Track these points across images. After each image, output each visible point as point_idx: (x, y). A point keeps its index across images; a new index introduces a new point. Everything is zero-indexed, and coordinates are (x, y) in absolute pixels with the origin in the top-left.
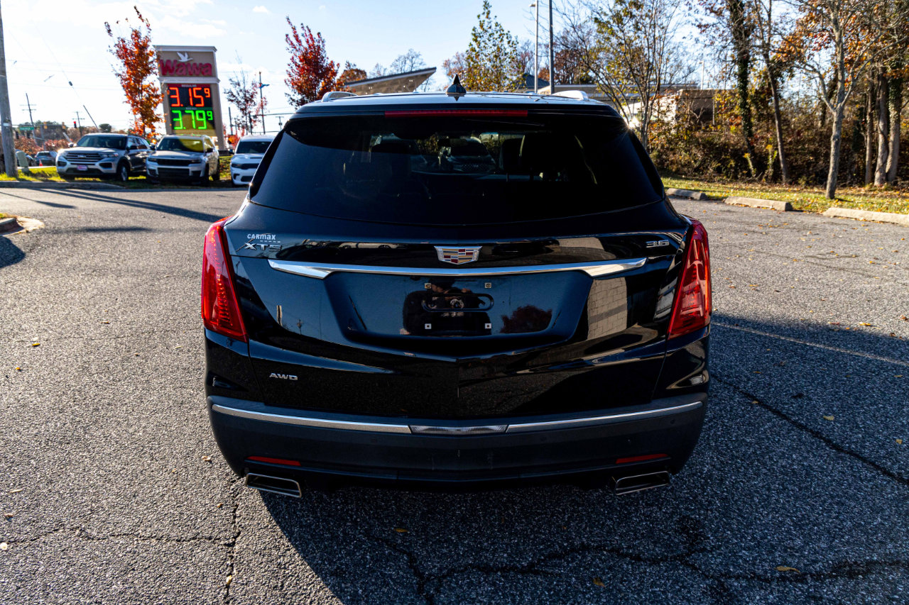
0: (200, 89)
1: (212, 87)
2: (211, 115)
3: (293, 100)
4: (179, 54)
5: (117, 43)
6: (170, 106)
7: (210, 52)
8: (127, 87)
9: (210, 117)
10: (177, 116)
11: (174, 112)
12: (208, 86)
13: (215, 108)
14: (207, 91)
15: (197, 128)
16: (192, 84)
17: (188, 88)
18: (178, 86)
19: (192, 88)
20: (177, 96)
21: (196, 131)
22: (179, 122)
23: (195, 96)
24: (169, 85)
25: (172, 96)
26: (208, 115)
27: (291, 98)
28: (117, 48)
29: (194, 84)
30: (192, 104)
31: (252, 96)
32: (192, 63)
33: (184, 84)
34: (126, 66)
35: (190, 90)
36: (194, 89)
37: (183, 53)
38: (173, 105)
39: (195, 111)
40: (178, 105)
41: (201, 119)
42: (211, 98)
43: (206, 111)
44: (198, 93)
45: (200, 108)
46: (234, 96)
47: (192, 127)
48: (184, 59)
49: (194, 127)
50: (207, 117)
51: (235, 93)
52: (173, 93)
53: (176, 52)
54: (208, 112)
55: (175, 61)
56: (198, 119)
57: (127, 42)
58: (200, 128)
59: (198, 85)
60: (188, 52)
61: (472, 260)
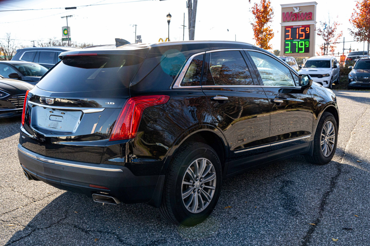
0: (304, 28)
1: (311, 27)
2: (308, 44)
3: (353, 33)
4: (294, 8)
5: (253, 6)
6: (285, 39)
7: (313, 6)
8: (255, 30)
9: (307, 45)
10: (288, 45)
11: (286, 43)
12: (309, 26)
13: (311, 39)
14: (308, 29)
15: (298, 52)
16: (299, 26)
17: (297, 28)
18: (291, 27)
19: (299, 28)
20: (290, 33)
21: (298, 54)
22: (288, 48)
23: (300, 33)
24: (286, 27)
25: (287, 34)
26: (306, 44)
27: (352, 32)
28: (253, 9)
29: (300, 25)
30: (297, 38)
31: (333, 31)
32: (301, 13)
33: (294, 26)
34: (256, 18)
35: (298, 29)
36: (300, 29)
37: (296, 7)
38: (287, 39)
39: (298, 42)
40: (290, 39)
41: (301, 47)
42: (309, 33)
43: (305, 42)
44: (302, 31)
45: (302, 40)
46: (321, 32)
47: (295, 52)
48: (296, 11)
49: (297, 51)
50: (305, 45)
51: (322, 30)
52: (288, 31)
53: (293, 7)
54: (306, 42)
55: (291, 13)
56: (300, 47)
57: (258, 5)
58: (300, 52)
59: (303, 26)
60: (299, 7)
61: (52, 103)
